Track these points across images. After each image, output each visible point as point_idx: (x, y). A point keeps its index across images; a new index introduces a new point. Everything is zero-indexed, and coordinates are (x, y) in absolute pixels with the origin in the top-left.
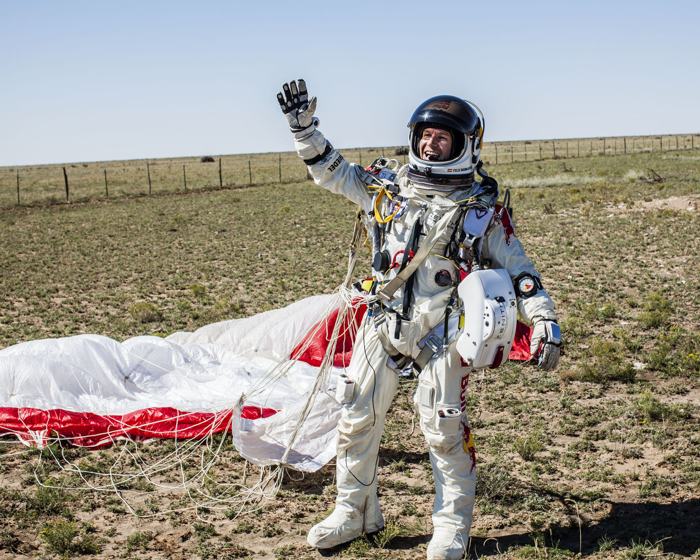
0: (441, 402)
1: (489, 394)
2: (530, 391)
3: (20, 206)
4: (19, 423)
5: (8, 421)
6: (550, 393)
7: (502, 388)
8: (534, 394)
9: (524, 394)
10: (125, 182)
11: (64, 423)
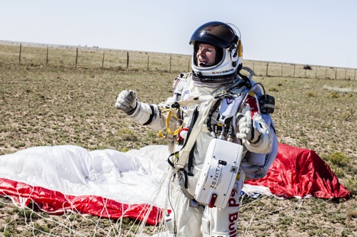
0: (214, 230)
1: (299, 218)
2: (325, 220)
3: (103, 69)
4: (16, 191)
5: (10, 189)
6: (338, 224)
7: (309, 215)
8: (328, 223)
9: (321, 222)
10: (161, 64)
11: (40, 196)
